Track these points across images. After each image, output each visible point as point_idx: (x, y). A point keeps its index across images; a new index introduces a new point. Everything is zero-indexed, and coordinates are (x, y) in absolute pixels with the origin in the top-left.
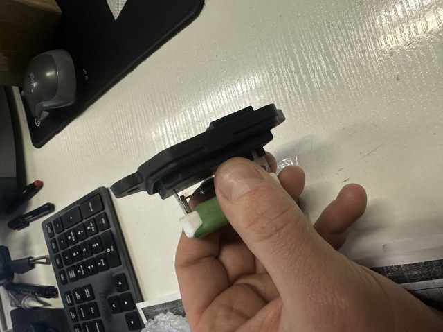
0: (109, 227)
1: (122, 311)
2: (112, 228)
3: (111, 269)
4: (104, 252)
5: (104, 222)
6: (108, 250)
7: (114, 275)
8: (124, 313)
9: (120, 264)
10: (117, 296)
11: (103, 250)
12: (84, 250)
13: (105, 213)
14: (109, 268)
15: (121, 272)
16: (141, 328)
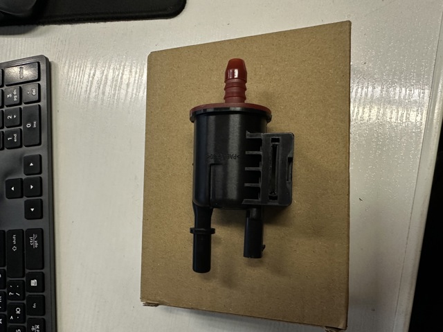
0: (39, 100)
1: (22, 197)
2: (43, 103)
3: (24, 148)
4: (22, 127)
5: (34, 94)
6: (29, 126)
7: (26, 155)
8: (25, 198)
9: (40, 144)
10: (21, 179)
11: (20, 125)
13: (39, 84)
14: (21, 147)
15: (37, 153)
16: (41, 217)
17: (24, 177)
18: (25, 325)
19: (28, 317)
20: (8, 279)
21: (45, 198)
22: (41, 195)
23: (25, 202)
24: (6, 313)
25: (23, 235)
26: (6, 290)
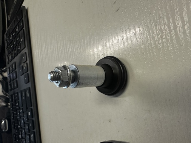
1: (23, 74)
5: (21, 25)
6: (21, 40)
12: (14, 43)
13: (22, 20)
14: (21, 51)
15: (25, 52)
16: (29, 82)
17: (23, 64)
18: (29, 134)
22: (28, 71)
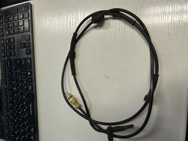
0: (28, 17)
7: (25, 35)
9: (29, 31)
11: (23, 25)
12: (15, 24)
13: (28, 12)
14: (24, 32)
15: (29, 34)
16: (30, 54)
17: (25, 42)
18: (27, 86)
19: (28, 83)
20: (22, 73)
21: (31, 48)
22: (30, 47)
23: (26, 49)
24: (22, 83)
25: (25, 59)
26: (21, 76)
